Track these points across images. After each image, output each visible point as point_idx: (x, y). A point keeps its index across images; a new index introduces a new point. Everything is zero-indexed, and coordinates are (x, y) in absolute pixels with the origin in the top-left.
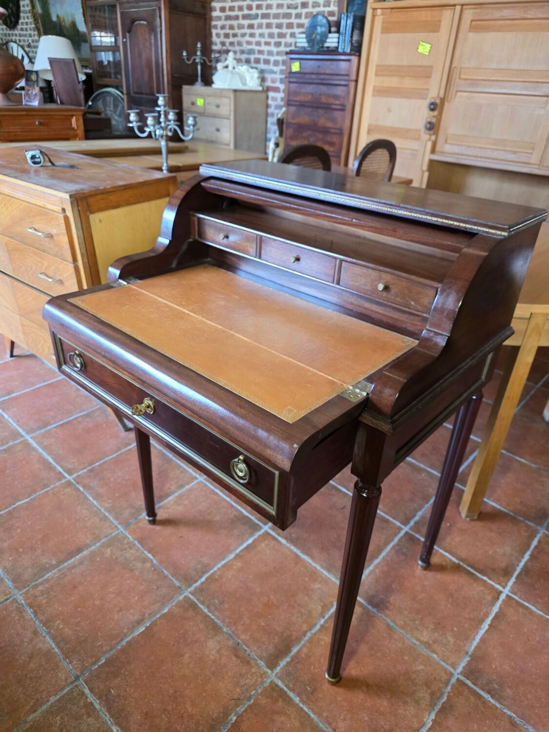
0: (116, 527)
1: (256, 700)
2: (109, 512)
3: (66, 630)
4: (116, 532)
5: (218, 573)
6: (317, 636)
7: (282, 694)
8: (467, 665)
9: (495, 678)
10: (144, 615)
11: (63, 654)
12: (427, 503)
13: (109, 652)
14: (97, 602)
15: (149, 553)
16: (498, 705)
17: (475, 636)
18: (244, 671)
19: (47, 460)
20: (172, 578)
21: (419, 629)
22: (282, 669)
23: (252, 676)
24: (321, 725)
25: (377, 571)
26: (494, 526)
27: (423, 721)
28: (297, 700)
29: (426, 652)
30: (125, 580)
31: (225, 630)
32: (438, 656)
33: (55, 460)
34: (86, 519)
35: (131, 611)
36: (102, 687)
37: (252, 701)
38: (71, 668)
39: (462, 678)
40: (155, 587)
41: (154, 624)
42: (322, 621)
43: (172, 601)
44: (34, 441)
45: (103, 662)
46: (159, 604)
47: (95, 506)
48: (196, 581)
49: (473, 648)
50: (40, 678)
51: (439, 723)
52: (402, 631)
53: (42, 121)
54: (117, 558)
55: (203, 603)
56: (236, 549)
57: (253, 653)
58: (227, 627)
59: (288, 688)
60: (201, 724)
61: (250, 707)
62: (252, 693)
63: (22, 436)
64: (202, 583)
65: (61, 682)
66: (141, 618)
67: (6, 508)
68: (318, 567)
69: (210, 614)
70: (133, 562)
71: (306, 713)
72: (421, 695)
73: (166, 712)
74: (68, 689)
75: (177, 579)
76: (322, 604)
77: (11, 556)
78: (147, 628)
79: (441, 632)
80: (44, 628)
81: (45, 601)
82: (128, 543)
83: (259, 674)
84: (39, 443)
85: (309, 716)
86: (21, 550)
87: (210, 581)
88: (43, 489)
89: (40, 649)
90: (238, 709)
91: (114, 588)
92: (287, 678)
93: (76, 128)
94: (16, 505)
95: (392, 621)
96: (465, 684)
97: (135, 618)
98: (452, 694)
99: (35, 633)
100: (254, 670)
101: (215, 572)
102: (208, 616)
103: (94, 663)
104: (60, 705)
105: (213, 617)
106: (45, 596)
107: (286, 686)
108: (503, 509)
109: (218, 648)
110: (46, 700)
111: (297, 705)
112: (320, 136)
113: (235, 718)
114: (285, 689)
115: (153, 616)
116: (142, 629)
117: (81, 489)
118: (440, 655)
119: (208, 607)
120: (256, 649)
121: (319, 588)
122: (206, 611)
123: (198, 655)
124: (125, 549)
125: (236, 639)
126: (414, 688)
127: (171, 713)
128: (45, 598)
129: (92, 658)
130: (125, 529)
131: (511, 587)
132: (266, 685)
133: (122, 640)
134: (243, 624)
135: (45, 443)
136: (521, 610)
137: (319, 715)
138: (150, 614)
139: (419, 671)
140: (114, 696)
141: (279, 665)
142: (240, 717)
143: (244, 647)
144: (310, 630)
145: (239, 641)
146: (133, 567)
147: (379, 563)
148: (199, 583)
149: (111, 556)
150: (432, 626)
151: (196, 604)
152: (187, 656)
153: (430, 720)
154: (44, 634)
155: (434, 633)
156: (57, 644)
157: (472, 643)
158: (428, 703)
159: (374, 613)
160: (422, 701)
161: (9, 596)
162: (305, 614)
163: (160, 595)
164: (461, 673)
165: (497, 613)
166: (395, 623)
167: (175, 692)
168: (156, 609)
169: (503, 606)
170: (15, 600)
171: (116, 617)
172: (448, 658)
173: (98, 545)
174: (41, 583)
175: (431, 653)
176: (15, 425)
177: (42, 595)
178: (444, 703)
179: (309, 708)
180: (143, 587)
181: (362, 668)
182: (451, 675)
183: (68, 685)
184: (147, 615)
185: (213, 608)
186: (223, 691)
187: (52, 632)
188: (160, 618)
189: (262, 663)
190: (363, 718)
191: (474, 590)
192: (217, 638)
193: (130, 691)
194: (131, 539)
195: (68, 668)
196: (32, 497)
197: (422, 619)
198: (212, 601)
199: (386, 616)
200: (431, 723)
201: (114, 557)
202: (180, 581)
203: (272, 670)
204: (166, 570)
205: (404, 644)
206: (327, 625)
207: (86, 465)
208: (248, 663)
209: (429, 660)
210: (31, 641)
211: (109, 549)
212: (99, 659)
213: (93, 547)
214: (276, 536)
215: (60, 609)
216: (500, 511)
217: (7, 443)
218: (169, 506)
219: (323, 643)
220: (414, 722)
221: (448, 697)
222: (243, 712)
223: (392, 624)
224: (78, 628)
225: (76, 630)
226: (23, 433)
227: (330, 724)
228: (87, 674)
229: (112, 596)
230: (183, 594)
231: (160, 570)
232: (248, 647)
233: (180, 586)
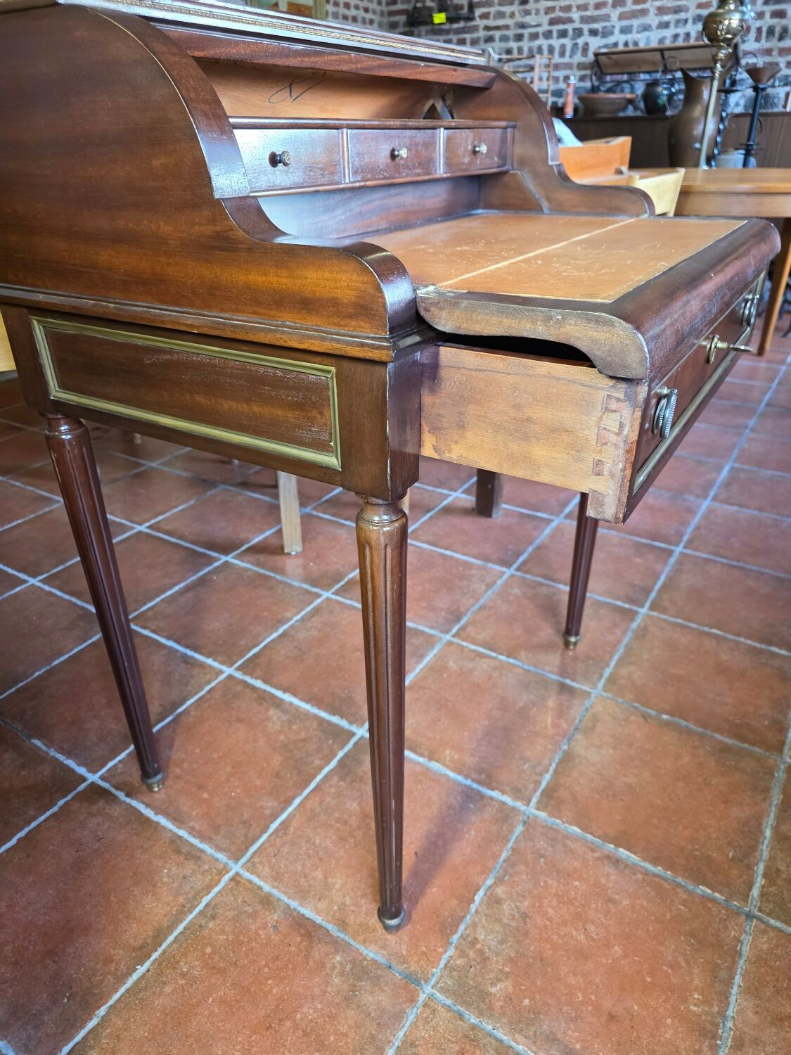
0: (425, 1005)
3: (696, 982)
5: (475, 776)
8: (497, 565)
9: (501, 552)
10: (598, 859)
11: (734, 963)
13: (683, 886)
14: (618, 950)
15: (473, 900)
16: (527, 554)
17: (463, 559)
18: (608, 717)
20: (513, 839)
21: (473, 590)
22: (583, 685)
23: (608, 709)
30: (550, 919)
31: (565, 747)
35: (603, 881)
38: (744, 935)
39: (513, 568)
40: (542, 860)
41: (606, 838)
43: (554, 826)
45: (703, 889)
46: (568, 842)
48: (503, 803)
52: (482, 600)
55: (540, 783)
56: (418, 763)
58: (560, 746)
64: (503, 792)
65: (772, 939)
66: (606, 862)
69: (551, 769)
70: (505, 920)
74: (772, 922)
75: (511, 831)
78: (618, 845)
79: (469, 577)
80: (720, 1031)
82: (463, 954)
89: (757, 1013)
91: (574, 933)
96: (518, 567)
97: (610, 870)
100: (601, 709)
101: (474, 780)
102: (556, 770)
103: (714, 901)
105: (554, 765)
107: (600, 680)
109: (595, 749)
111: (614, 669)
113: (665, 716)
115: (593, 844)
116: (623, 853)
118: (495, 579)
119: (541, 774)
120: (573, 712)
122: (548, 777)
123: (618, 767)
124: (481, 952)
129: (709, 909)
130: (426, 981)
132: (609, 695)
133: (655, 875)
138: (593, 850)
140: (735, 850)
146: (517, 916)
150: (465, 582)
151: (543, 790)
152: (626, 780)
154: (730, 1024)
155: (472, 581)
156: (729, 982)
157: (472, 562)
163: (553, 847)
164: (508, 569)
166: (474, 605)
168: (579, 844)
171: (626, 902)
172: (495, 576)
175: (497, 585)
180: (550, 882)
182: (513, 574)
183: (767, 924)
184: (597, 854)
187: (716, 1009)
188: (592, 834)
189: (587, 703)
193: (714, 833)
194: (451, 952)
195: (747, 940)
197: (459, 587)
198: (528, 772)
199: (468, 611)
201: (508, 967)
202: (513, 827)
204: (499, 856)
205: (497, 600)
209: (505, 586)
211: (493, 990)
212: (704, 897)
213: (500, 1034)
215: (669, 1021)
221: (535, 576)
223: (477, 606)
224: (681, 959)
225: (687, 962)
228: (735, 903)
229: (591, 928)
230: (534, 815)
231: (505, 865)
232: (575, 719)
233: (522, 824)
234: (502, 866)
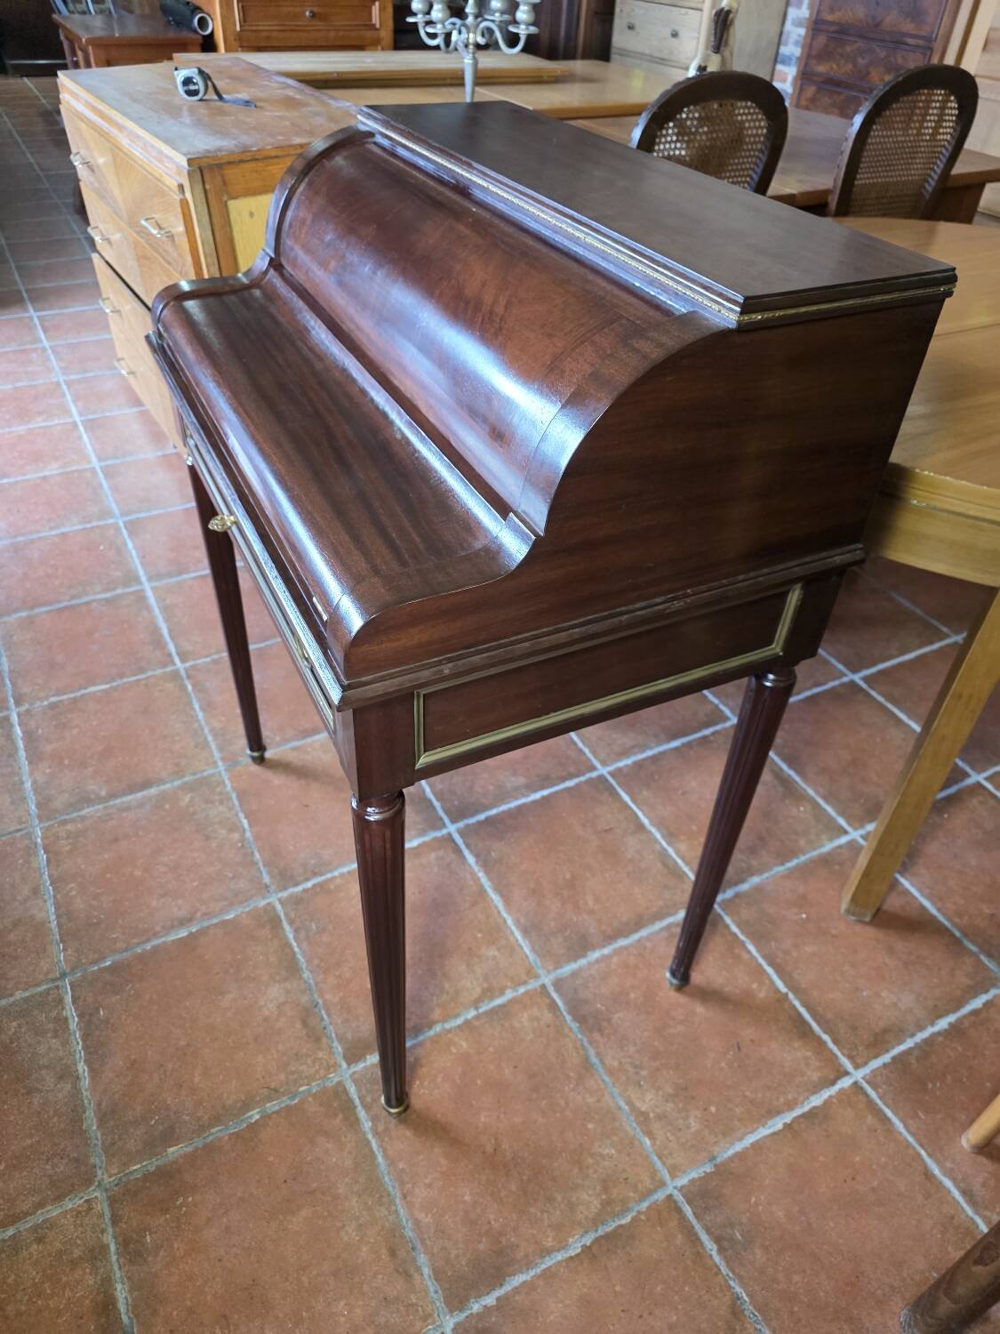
0: (216, 762)
1: (302, 1102)
2: (215, 736)
3: (78, 900)
4: (211, 772)
5: (338, 881)
6: (450, 1036)
7: (348, 1108)
8: (700, 1178)
9: (744, 1220)
10: (195, 913)
11: (60, 934)
12: (782, 864)
13: (123, 951)
14: (138, 873)
15: (246, 817)
16: (724, 1269)
17: (746, 1134)
18: (305, 1050)
19: (160, 629)
20: (262, 868)
21: (640, 1086)
22: (366, 1068)
23: (314, 1062)
24: (386, 1179)
25: (615, 959)
26: (901, 945)
27: (567, 1241)
28: (367, 1125)
29: (635, 1129)
30: (192, 850)
31: (306, 975)
32: (653, 1144)
33: (170, 631)
34: (177, 738)
35: (180, 902)
36: (90, 1000)
37: (296, 1101)
38: (62, 958)
39: (680, 1198)
40: (231, 875)
41: (202, 932)
42: (472, 1014)
43: (245, 904)
44: (154, 595)
45: (108, 964)
46: (225, 903)
47: (198, 721)
48: (297, 884)
49: (730, 1152)
50: (16, 958)
51: (594, 1256)
52: (607, 1079)
53: (315, 10)
54: (194, 813)
55: (291, 922)
57: (331, 1027)
58: (311, 972)
59: (362, 1103)
60: (204, 1107)
61: (288, 1108)
62: (302, 1089)
63: (140, 583)
64: (305, 891)
65: (39, 974)
66: (189, 916)
67: (73, 692)
68: (510, 922)
69: (294, 944)
70: (216, 827)
71: (371, 1150)
72: (585, 1196)
73: (162, 1072)
74: (44, 987)
75: (270, 873)
76: (485, 985)
77: (50, 767)
78: (191, 934)
79: (681, 1106)
80: (51, 887)
81: (68, 848)
82: (221, 793)
83: (324, 1062)
84: (159, 599)
85: (373, 1157)
86: (66, 762)
87: (318, 890)
88: (135, 675)
89: (32, 916)
90: (268, 1105)
91: (171, 857)
92: (368, 1086)
93: (378, 26)
94: (87, 691)
95: (598, 1054)
96: (679, 1210)
97: (181, 913)
98: (643, 1217)
99: (36, 891)
100: (320, 1055)
101: (334, 878)
102: (290, 946)
103: (94, 962)
104: (26, 1006)
105: (296, 949)
106: (71, 841)
107: (360, 1098)
108: (941, 918)
109: (281, 1000)
110: (9, 992)
111: (364, 1134)
112: (882, 54)
113: (257, 1117)
114: (357, 1102)
115: (208, 919)
116: (183, 933)
117: (190, 687)
118: (658, 1143)
119: (296, 931)
120: (339, 1021)
121: (494, 957)
122: (291, 936)
123: (245, 1002)
124: (213, 802)
125: (316, 996)
126: (580, 1182)
127: (168, 1073)
128: (69, 844)
129: (95, 953)
130: (226, 770)
131: (873, 1071)
132: (329, 1084)
133: (148, 940)
134: (340, 976)
135: (168, 602)
136: (870, 1119)
137: (392, 1163)
138: (205, 914)
139: (602, 1156)
140: (99, 1020)
141: (365, 1061)
142: (266, 1117)
143: (323, 1012)
144: (445, 1020)
145: (320, 1001)
146: (212, 834)
147: (626, 948)
148: (299, 889)
149: (188, 807)
150: (670, 1090)
151: (281, 921)
152: (230, 996)
153: (580, 1245)
154: (47, 896)
155: (667, 1101)
156: (58, 917)
157: (732, 1144)
158: (591, 1216)
159: (571, 1029)
160: (581, 1208)
161: (24, 826)
162: (448, 993)
163: (233, 890)
164: (681, 1189)
165: (815, 1108)
166: (602, 1061)
167: (188, 1045)
168: (217, 909)
169: (834, 1100)
170: (29, 836)
171: (154, 903)
172: (671, 1154)
173: (177, 783)
174: (73, 821)
175: (641, 1134)
176: (137, 561)
177: (68, 838)
178: (621, 1226)
179: (381, 1146)
180: (213, 869)
181: (502, 1116)
182: (662, 1184)
183: (47, 981)
184: (199, 914)
185: (302, 934)
186: (260, 1069)
187: (59, 896)
188: (215, 924)
189: (338, 1048)
190: (463, 1196)
191: (791, 1054)
192: (288, 985)
193: (126, 1020)
194: (229, 788)
195: (60, 956)
196: (114, 684)
197: (658, 1069)
198: (307, 923)
199: (591, 1043)
200: (579, 1250)
201: (191, 809)
202: (272, 877)
203: (349, 1064)
204: (259, 851)
205: (599, 1101)
206: (476, 1023)
207: (213, 651)
208: (318, 1040)
209: (632, 1143)
210: (26, 900)
211: (189, 796)
212: (103, 959)
213: (168, 786)
214: (463, 847)
215: (83, 867)
216: (933, 918)
217: (114, 589)
218: (309, 749)
219: (454, 1051)
220: (548, 1236)
221: (634, 1219)
222: (274, 1113)
223: (594, 1060)
224: (94, 903)
225: (90, 905)
226: (144, 579)
227: (402, 1184)
228: (79, 975)
229: (163, 869)
230: (268, 898)
231: (250, 851)
232: (329, 1015)
233: (268, 884)
234: (251, 848)
